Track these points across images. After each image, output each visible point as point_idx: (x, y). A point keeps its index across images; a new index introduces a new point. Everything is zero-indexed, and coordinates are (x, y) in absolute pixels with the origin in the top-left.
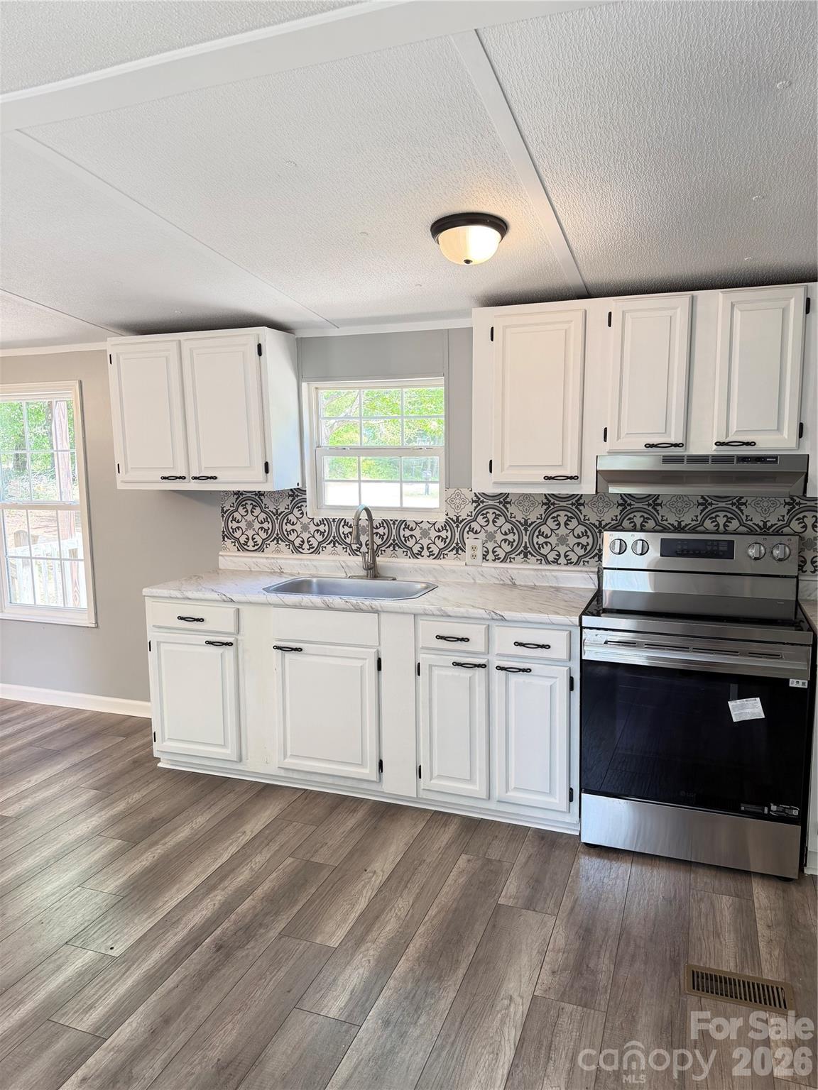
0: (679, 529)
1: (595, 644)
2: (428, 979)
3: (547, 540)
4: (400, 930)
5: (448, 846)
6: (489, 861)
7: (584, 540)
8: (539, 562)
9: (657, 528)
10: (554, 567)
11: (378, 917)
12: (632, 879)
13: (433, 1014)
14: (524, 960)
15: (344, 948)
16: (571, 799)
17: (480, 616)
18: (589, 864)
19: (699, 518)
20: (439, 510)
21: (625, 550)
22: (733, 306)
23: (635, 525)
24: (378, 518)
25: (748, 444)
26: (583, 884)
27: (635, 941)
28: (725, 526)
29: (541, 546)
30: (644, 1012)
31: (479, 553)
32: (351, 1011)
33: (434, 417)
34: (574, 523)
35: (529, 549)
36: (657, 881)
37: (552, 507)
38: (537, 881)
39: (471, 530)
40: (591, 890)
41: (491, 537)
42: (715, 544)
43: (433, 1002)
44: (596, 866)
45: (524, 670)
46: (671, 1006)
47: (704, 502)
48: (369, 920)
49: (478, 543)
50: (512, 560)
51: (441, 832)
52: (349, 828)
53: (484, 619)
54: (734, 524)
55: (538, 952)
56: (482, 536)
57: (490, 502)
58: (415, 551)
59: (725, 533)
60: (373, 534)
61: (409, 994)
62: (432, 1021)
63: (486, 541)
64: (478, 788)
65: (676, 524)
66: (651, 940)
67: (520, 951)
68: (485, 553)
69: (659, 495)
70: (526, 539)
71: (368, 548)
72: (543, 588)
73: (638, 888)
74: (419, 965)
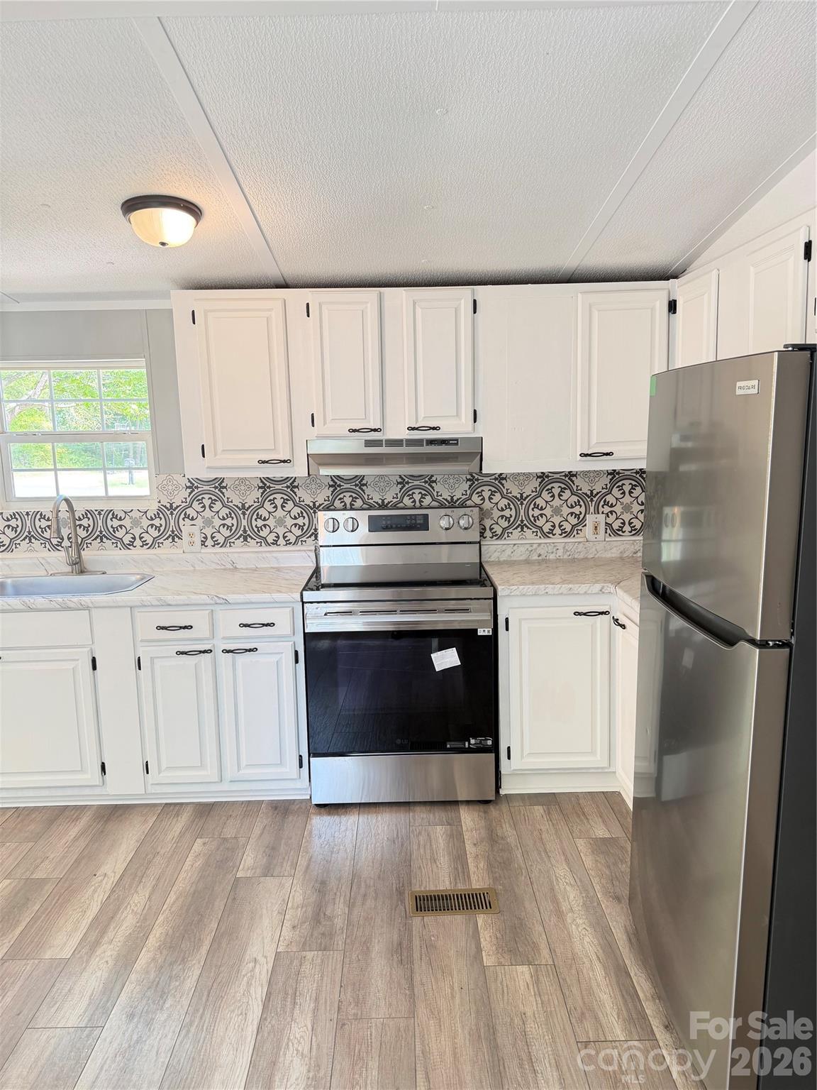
0: (383, 506)
1: (316, 617)
2: (171, 964)
3: (265, 523)
4: (138, 925)
5: (182, 835)
6: (225, 839)
7: (300, 521)
8: (259, 544)
9: (365, 506)
10: (274, 548)
11: (112, 918)
12: (360, 828)
13: (178, 996)
14: (266, 922)
15: (79, 956)
16: (301, 766)
17: (203, 602)
18: (321, 823)
19: (399, 496)
20: (149, 498)
21: (338, 528)
22: (414, 304)
23: (345, 504)
24: (80, 509)
25: (434, 428)
26: (317, 842)
27: (365, 882)
28: (420, 501)
29: (260, 529)
30: (377, 941)
31: (198, 539)
32: (92, 1015)
33: (133, 400)
34: (290, 505)
35: (249, 532)
36: (382, 825)
37: (268, 490)
38: (273, 849)
39: (187, 516)
40: (323, 846)
41: (208, 522)
42: (413, 517)
43: (178, 983)
44: (327, 824)
45: (250, 650)
46: (400, 930)
47: (402, 482)
48: (102, 923)
49: (196, 530)
50: (232, 544)
51: (173, 823)
52: (72, 837)
53: (207, 604)
54: (427, 500)
55: (279, 913)
56: (199, 522)
57: (205, 488)
58: (126, 541)
59: (421, 507)
60: (76, 526)
61: (153, 982)
62: (179, 1001)
63: (204, 527)
64: (210, 773)
65: (380, 502)
66: (379, 878)
67: (261, 916)
68: (203, 539)
69: (364, 476)
70: (244, 522)
71: (71, 542)
72: (265, 569)
73: (365, 836)
74: (161, 953)
